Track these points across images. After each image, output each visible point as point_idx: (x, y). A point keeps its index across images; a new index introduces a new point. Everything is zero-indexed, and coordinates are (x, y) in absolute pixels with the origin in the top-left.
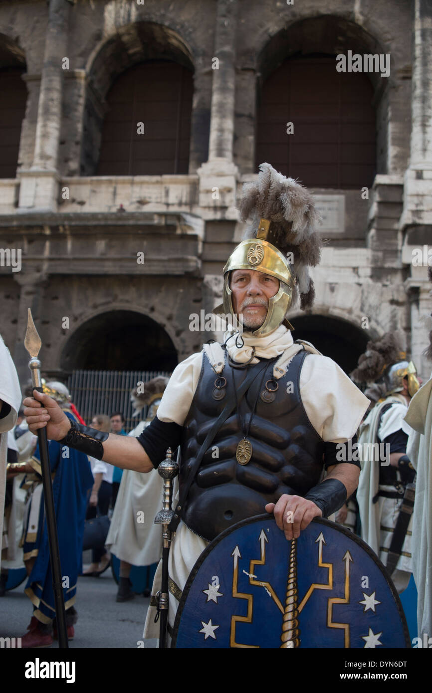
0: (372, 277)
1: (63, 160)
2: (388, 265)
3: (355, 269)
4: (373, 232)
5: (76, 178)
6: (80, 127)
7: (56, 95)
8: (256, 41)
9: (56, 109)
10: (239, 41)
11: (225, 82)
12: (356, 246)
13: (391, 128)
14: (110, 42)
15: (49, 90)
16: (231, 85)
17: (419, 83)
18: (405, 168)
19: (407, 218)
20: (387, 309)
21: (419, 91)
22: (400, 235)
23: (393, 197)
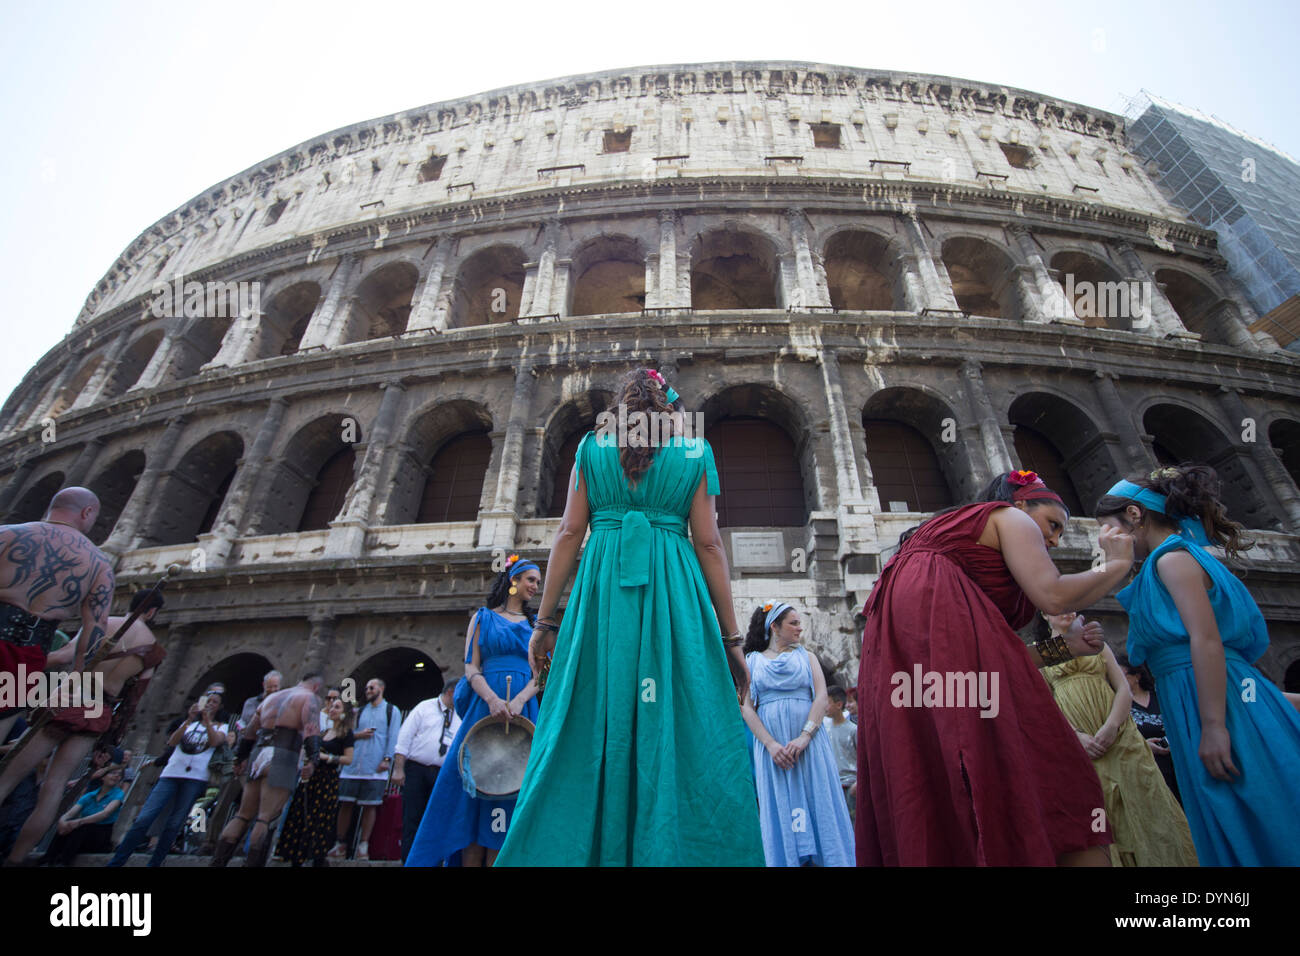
0: (818, 606)
1: (521, 503)
2: (831, 595)
3: (802, 599)
4: (813, 563)
5: (532, 520)
6: (537, 475)
7: (518, 448)
9: (517, 459)
12: (798, 578)
13: (818, 471)
14: (566, 406)
15: (512, 443)
17: (837, 435)
18: (835, 505)
19: (844, 549)
20: (837, 637)
21: (838, 441)
22: (840, 566)
23: (828, 531)
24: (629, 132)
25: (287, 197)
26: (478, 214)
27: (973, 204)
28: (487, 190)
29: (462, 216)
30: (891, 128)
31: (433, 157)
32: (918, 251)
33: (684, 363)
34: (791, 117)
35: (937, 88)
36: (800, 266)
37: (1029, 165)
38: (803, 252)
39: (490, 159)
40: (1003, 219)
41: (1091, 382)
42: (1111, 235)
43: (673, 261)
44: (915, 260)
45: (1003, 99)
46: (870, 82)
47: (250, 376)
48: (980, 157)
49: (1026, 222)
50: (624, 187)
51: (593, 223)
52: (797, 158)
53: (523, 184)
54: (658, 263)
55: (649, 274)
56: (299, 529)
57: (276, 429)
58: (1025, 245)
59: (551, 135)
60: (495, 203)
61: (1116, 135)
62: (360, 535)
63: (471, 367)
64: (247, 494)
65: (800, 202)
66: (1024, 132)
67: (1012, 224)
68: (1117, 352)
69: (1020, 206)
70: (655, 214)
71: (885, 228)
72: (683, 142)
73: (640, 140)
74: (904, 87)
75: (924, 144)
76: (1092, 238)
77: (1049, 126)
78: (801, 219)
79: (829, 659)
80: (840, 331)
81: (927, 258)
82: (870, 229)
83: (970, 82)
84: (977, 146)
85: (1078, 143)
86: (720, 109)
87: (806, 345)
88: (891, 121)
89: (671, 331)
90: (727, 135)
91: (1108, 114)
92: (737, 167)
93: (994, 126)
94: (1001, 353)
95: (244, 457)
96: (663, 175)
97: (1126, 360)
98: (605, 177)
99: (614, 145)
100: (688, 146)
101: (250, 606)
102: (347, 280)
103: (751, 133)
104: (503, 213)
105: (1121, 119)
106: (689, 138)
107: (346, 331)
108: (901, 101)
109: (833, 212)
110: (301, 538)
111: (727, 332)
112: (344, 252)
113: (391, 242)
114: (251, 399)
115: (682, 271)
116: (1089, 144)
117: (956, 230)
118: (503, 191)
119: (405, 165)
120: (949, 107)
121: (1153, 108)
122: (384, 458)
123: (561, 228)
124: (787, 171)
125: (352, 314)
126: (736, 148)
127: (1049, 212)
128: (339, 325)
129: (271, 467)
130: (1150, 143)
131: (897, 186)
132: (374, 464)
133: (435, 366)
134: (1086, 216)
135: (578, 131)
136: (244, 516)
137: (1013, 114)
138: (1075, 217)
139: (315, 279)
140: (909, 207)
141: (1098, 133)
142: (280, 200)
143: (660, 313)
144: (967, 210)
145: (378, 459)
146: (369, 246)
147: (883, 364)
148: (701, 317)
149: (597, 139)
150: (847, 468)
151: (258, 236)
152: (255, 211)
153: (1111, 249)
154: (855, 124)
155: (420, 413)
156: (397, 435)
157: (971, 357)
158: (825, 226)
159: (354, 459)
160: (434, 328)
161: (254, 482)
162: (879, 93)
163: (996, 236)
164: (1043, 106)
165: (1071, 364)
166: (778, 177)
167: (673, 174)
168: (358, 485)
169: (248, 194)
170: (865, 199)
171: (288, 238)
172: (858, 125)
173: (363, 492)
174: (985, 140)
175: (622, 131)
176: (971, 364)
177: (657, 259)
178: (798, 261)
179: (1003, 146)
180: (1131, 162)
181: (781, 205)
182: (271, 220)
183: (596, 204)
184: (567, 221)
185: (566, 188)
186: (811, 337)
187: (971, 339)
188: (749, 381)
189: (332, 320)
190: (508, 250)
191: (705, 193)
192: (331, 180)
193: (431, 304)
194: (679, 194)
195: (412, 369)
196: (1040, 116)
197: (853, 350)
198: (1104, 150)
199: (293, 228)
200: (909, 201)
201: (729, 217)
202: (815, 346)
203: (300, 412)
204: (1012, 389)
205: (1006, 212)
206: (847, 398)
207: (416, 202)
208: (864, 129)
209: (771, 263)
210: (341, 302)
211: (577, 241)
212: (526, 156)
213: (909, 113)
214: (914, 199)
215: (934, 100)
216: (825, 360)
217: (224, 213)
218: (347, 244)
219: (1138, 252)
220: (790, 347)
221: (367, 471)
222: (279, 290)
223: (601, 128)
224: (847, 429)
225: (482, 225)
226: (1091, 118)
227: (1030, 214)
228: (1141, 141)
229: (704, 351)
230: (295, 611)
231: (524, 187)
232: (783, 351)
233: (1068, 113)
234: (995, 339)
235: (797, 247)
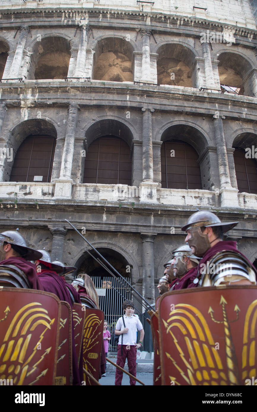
40: (136, 27)
44: (76, 51)
49: (150, 28)
58: (144, 41)
65: (27, 23)
67: (142, 29)
69: (148, 19)
71: (69, 34)
78: (25, 32)
80: (11, 91)
82: (61, 36)
94: (91, 100)
97: (165, 102)
109: (45, 27)
124: (31, 5)
127: (165, 22)
134: (185, 24)
138: (180, 25)
140: (84, 22)
144: (117, 23)
147: (30, 107)
157: (73, 102)
163: (130, 36)
166: (18, 9)
170: (63, 19)
176: (72, 106)
187: (78, 93)
197: (15, 101)
200: (87, 19)
204: (94, 118)
205: (140, 22)
214: (89, 17)
227: (154, 23)
234: (91, 92)
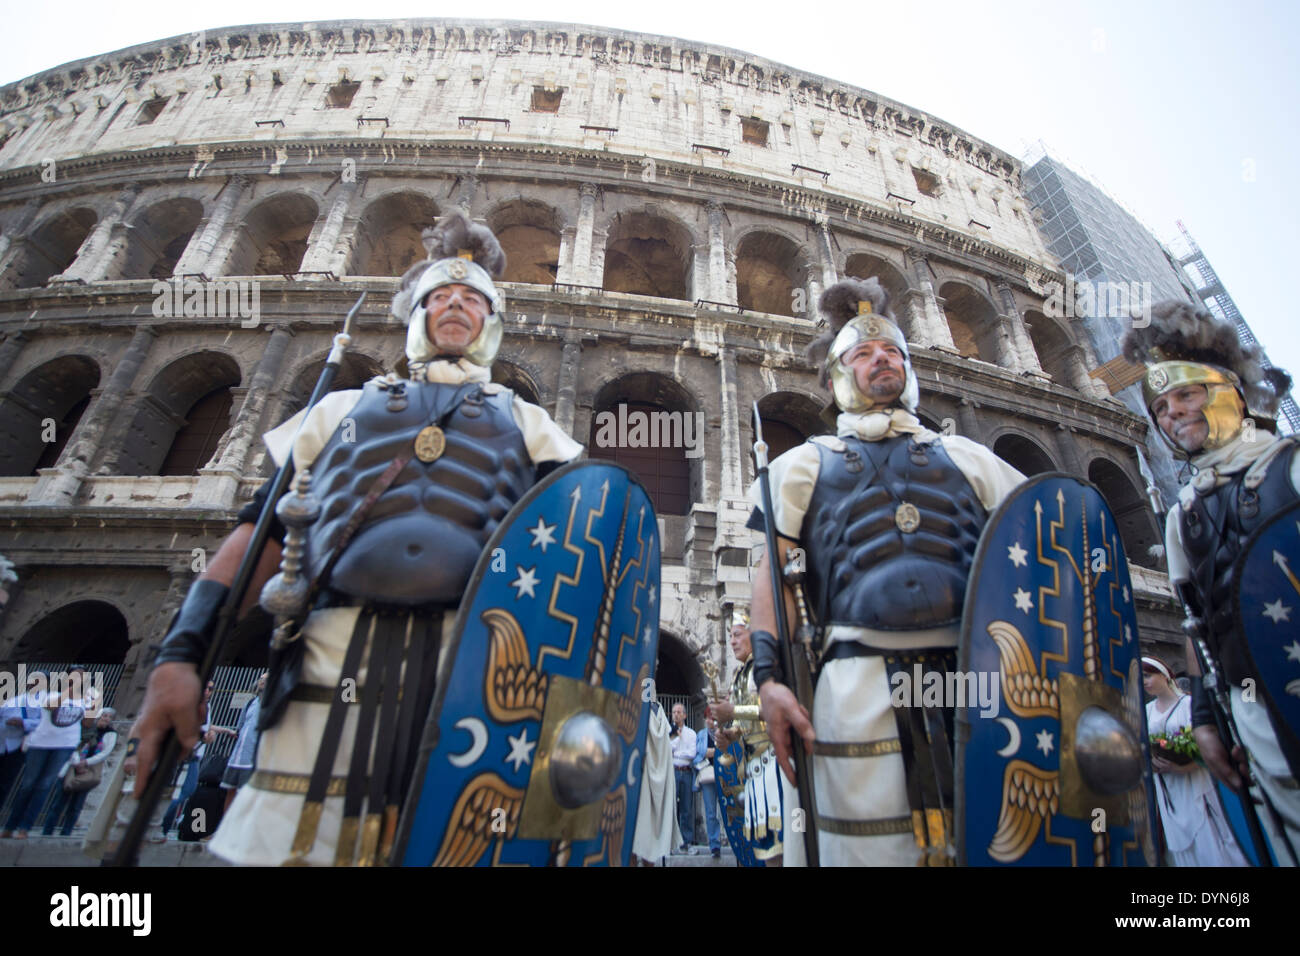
0: (690, 593)
2: (704, 582)
3: (676, 585)
4: (691, 552)
8: (593, 386)
10: (579, 384)
11: (566, 415)
12: (675, 564)
13: (705, 466)
16: (571, 418)
17: (727, 432)
18: (717, 499)
19: (720, 541)
20: (704, 623)
21: (727, 438)
22: (714, 556)
23: (708, 523)
24: (559, 93)
25: (168, 95)
26: (390, 155)
27: (881, 224)
28: (400, 130)
29: (371, 155)
30: (817, 135)
31: (345, 81)
32: (824, 261)
33: (588, 345)
34: (724, 106)
35: (864, 102)
36: (713, 260)
37: (935, 193)
38: (717, 247)
39: (408, 95)
40: (904, 242)
41: (957, 407)
42: (994, 272)
43: (590, 238)
44: (820, 270)
45: (922, 124)
46: (803, 85)
47: (112, 298)
48: (893, 178)
49: (925, 249)
50: (548, 152)
51: (512, 184)
52: (723, 150)
53: (442, 129)
54: (575, 237)
55: (563, 246)
56: (162, 473)
57: (141, 360)
58: (920, 271)
59: (477, 81)
60: (410, 146)
61: (1013, 177)
62: (233, 485)
63: (368, 321)
64: (101, 428)
65: (721, 195)
66: (936, 161)
67: (911, 249)
68: (982, 383)
69: (921, 232)
70: (577, 185)
71: (797, 234)
72: (613, 114)
73: (570, 103)
74: (834, 96)
75: (845, 156)
76: (978, 272)
77: (958, 158)
78: (719, 213)
79: (694, 643)
80: (742, 331)
81: (831, 270)
82: (783, 234)
83: (895, 103)
84: (891, 166)
85: (980, 179)
86: (655, 85)
87: (708, 340)
88: (818, 128)
89: (579, 310)
90: (659, 114)
91: (1009, 156)
92: (662, 149)
93: (910, 150)
95: (100, 387)
96: (589, 146)
97: (989, 391)
98: (529, 137)
99: (542, 103)
100: (618, 119)
101: (100, 551)
102: (235, 204)
103: (682, 116)
104: (417, 159)
105: (1019, 163)
106: (620, 111)
107: (230, 261)
108: (829, 109)
109: (751, 211)
110: (163, 482)
111: (634, 318)
112: (233, 171)
113: (289, 170)
114: (111, 323)
115: (598, 249)
116: (988, 182)
117: (862, 247)
118: (419, 133)
119: (312, 84)
120: (873, 123)
121: (1046, 159)
122: (265, 405)
123: (478, 184)
124: (713, 162)
125: (238, 243)
126: (666, 129)
127: (945, 243)
128: (222, 254)
129: (132, 401)
130: (1039, 190)
131: (814, 195)
132: (253, 411)
133: (329, 314)
134: (975, 251)
135: (506, 82)
136: (96, 452)
137: (928, 141)
138: (966, 251)
139: (197, 197)
140: (822, 218)
141: (998, 173)
142: (157, 97)
143: (570, 289)
144: (873, 229)
145: (258, 406)
146: (264, 170)
147: (778, 369)
148: (611, 300)
149: (526, 94)
150: (732, 465)
151: (126, 135)
152: (125, 103)
153: (992, 285)
154: (784, 125)
155: (309, 363)
156: (281, 383)
158: (743, 224)
159: (231, 403)
160: (331, 273)
161: (111, 416)
162: (811, 97)
163: (896, 258)
164: (955, 138)
165: (942, 389)
166: (702, 167)
167: (598, 146)
168: (234, 432)
169: (119, 81)
170: (782, 202)
171: (167, 143)
172: (786, 126)
173: (239, 441)
174: (900, 162)
175: (552, 90)
177: (573, 232)
178: (711, 255)
179: (915, 171)
180: (1021, 205)
181: (702, 196)
182: (146, 119)
183: (518, 165)
184: (485, 179)
185: (487, 143)
186: (714, 333)
188: (650, 369)
189: (215, 247)
190: (420, 199)
191: (629, 171)
192: (222, 84)
193: (330, 247)
194: (604, 168)
195: (304, 314)
196: (951, 147)
197: (752, 351)
198: (1001, 191)
199: (172, 133)
200: (823, 211)
201: (650, 200)
202: (717, 343)
203: (171, 344)
205: (908, 236)
206: (740, 397)
207: (320, 129)
208: (792, 131)
209: (686, 253)
210: (227, 228)
211: (494, 201)
212: (449, 99)
213: (836, 123)
214: (828, 209)
215: (860, 114)
216: (725, 358)
217: (85, 97)
218: (238, 163)
219: (1015, 292)
220: (693, 341)
221: (245, 418)
222: (153, 203)
223: (531, 83)
224: (737, 428)
225: (394, 168)
226: (994, 158)
227: (929, 242)
228: (1033, 187)
229: (609, 334)
230: (153, 560)
231: (443, 133)
232: (686, 344)
233: (975, 149)
235: (712, 241)
